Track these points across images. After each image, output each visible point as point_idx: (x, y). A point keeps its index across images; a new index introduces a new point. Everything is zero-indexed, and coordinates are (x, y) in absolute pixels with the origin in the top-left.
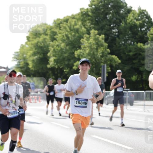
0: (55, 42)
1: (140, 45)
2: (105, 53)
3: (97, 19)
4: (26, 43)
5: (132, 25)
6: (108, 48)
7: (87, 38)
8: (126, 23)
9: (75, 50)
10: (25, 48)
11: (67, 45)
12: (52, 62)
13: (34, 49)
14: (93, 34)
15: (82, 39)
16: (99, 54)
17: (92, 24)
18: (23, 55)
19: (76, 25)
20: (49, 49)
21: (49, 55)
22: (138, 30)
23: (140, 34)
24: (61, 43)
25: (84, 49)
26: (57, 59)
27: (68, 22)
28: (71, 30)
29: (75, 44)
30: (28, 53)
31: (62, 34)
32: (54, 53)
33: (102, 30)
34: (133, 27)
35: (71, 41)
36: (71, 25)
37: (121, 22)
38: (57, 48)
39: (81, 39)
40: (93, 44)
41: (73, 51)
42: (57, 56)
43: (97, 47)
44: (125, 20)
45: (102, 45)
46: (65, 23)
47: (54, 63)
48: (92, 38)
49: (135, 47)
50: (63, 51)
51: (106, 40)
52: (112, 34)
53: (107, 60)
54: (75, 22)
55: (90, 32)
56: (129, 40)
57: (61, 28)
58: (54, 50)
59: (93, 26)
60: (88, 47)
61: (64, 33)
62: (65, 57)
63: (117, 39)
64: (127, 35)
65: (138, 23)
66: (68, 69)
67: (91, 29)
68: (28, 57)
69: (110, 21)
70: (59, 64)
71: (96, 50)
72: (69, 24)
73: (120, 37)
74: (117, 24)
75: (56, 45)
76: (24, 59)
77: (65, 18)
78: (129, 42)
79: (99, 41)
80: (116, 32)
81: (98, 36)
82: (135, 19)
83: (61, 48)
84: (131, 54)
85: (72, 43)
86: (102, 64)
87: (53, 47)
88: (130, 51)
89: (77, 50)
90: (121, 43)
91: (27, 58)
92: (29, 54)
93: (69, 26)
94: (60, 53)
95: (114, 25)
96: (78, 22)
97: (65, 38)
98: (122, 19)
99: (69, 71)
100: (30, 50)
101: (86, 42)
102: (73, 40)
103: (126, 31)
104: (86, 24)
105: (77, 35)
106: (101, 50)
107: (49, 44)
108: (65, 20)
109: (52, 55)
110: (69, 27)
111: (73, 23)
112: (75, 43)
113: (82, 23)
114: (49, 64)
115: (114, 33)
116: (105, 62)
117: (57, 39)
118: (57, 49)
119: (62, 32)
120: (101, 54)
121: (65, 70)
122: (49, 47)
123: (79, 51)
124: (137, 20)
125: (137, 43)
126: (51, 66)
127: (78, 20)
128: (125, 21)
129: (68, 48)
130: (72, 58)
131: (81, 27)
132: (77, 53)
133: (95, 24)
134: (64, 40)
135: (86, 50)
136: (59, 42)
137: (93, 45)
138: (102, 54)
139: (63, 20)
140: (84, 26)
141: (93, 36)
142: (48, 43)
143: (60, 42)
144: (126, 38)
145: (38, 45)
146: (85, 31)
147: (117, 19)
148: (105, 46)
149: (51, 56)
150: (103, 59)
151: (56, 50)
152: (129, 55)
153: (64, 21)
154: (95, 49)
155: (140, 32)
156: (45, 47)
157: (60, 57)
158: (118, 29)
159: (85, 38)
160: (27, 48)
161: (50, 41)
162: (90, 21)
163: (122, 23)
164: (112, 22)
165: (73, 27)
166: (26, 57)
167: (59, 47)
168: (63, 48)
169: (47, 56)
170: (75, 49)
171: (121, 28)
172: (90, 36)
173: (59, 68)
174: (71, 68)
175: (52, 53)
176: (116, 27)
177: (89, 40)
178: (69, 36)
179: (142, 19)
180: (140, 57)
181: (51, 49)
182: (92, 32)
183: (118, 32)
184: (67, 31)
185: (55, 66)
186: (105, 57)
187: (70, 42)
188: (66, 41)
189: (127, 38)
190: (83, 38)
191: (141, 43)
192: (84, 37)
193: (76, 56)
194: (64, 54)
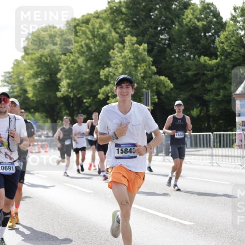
0: (69, 56)
1: (203, 59)
2: (149, 73)
3: (135, 19)
4: (23, 58)
5: (191, 28)
6: (153, 65)
7: (120, 49)
8: (181, 25)
9: (100, 69)
10: (21, 66)
11: (88, 61)
12: (64, 87)
13: (35, 67)
14: (129, 43)
15: (112, 51)
16: (139, 75)
17: (127, 26)
18: (18, 77)
19: (101, 28)
20: (60, 68)
21: (59, 76)
22: (201, 36)
23: (203, 42)
24: (79, 58)
25: (116, 66)
26: (73, 84)
27: (90, 24)
28: (94, 36)
29: (101, 59)
30: (26, 73)
31: (80, 44)
32: (68, 74)
33: (143, 36)
34: (192, 32)
35: (93, 54)
36: (93, 29)
37: (173, 23)
38: (73, 65)
39: (110, 51)
40: (130, 58)
41: (98, 70)
42: (72, 77)
43: (135, 63)
44: (180, 20)
45: (144, 61)
46: (84, 25)
47: (68, 89)
48: (127, 49)
49: (196, 62)
50: (82, 71)
51: (150, 52)
52: (160, 42)
53: (152, 84)
54: (100, 23)
55: (124, 40)
56: (186, 51)
57: (78, 34)
58: (67, 68)
59: (129, 29)
60: (121, 62)
61: (83, 41)
62: (86, 79)
63: (168, 50)
64: (184, 44)
65: (200, 24)
66: (89, 98)
67: (127, 34)
68: (26, 80)
69: (156, 22)
70: (75, 91)
71: (133, 68)
72: (90, 27)
73: (172, 47)
74: (168, 26)
75: (70, 60)
76: (21, 83)
77: (85, 18)
78: (187, 54)
79: (139, 54)
80: (166, 39)
81: (136, 45)
82: (196, 18)
83: (79, 65)
84: (190, 73)
85: (95, 57)
86: (144, 90)
87: (65, 64)
88: (188, 69)
89: (104, 68)
90: (173, 57)
91: (25, 82)
92: (27, 75)
93: (92, 30)
94: (76, 73)
95: (163, 28)
96: (105, 24)
97: (85, 49)
98: (176, 18)
99: (92, 101)
100: (30, 69)
101: (119, 55)
102: (98, 53)
103: (181, 37)
104: (118, 26)
105: (104, 44)
106: (142, 68)
107: (60, 58)
108: (85, 21)
109: (63, 77)
110: (90, 31)
111: (97, 25)
112: (101, 57)
113: (112, 26)
114: (60, 91)
115: (163, 41)
116: (149, 86)
117: (72, 51)
118: (72, 67)
119: (80, 40)
120: (142, 75)
121: (85, 101)
122: (60, 64)
123: (107, 69)
124: (199, 20)
125: (200, 57)
126: (62, 94)
127: (104, 20)
128: (179, 22)
129: (89, 65)
130: (97, 81)
131: (110, 32)
132: (103, 73)
133: (132, 27)
134: (84, 53)
135: (118, 68)
136: (75, 56)
137: (129, 60)
138: (144, 75)
139: (81, 21)
140: (115, 29)
141: (130, 45)
142: (57, 57)
143: (77, 55)
144: (181, 48)
145: (42, 61)
146: (116, 38)
147: (166, 18)
148: (149, 62)
149: (63, 79)
150: (145, 82)
151: (70, 68)
152: (187, 76)
153: (83, 22)
154: (133, 66)
155: (203, 39)
156: (53, 63)
157: (77, 79)
158: (168, 35)
159: (117, 49)
160: (24, 65)
161: (61, 55)
162: (124, 22)
163: (176, 26)
164: (159, 23)
165: (98, 31)
166: (23, 79)
167: (75, 64)
168: (81, 64)
169: (57, 77)
170: (100, 66)
171: (173, 33)
172: (124, 47)
173: (76, 97)
174: (95, 96)
175: (64, 72)
176: (165, 32)
177: (124, 52)
178: (92, 45)
179: (206, 17)
180: (204, 78)
181: (63, 67)
182: (127, 40)
183: (169, 39)
184: (88, 38)
185: (69, 94)
186: (149, 79)
187: (93, 56)
188: (87, 53)
189: (184, 49)
190: (114, 49)
191: (205, 56)
192: (115, 47)
193: (102, 77)
194: (83, 75)
